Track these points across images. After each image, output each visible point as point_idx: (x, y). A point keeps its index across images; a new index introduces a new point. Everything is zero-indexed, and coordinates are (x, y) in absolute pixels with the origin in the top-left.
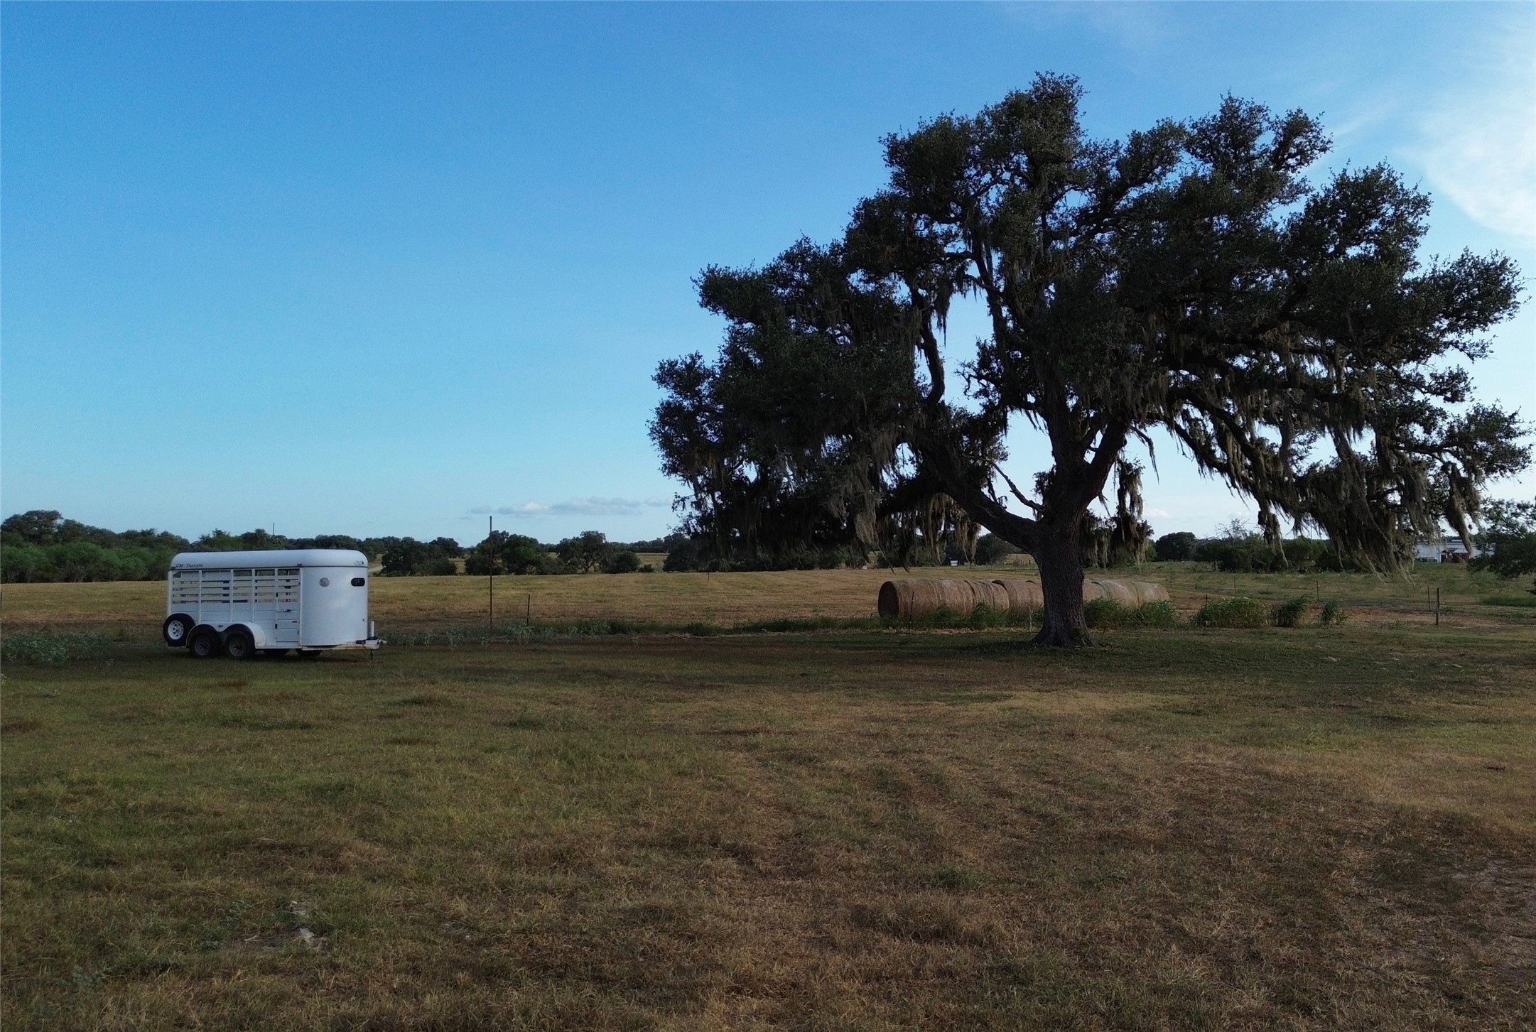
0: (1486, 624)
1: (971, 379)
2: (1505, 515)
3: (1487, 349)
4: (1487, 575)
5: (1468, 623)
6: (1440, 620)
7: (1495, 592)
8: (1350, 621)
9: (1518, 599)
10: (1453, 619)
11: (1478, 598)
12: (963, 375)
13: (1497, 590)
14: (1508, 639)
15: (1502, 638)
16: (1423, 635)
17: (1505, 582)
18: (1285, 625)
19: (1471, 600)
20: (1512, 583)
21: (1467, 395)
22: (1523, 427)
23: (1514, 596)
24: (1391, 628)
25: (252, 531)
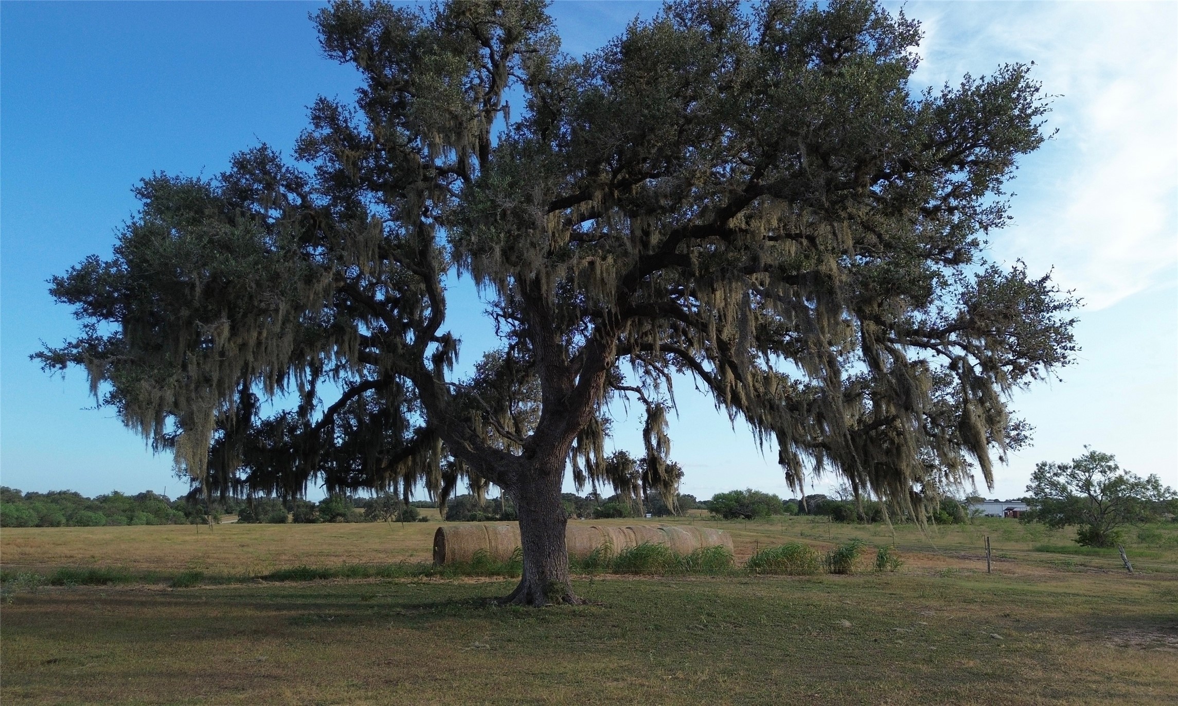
0: (1038, 572)
1: (499, 318)
2: (1048, 475)
3: (1005, 215)
4: (1038, 527)
5: (1020, 570)
6: (992, 568)
7: (1044, 541)
8: (903, 569)
9: (1065, 547)
10: (1006, 566)
11: (1031, 545)
12: (492, 314)
13: (1046, 540)
14: (1060, 590)
15: (1053, 590)
16: (970, 585)
17: (1053, 533)
18: (840, 572)
19: (1025, 546)
20: (1058, 533)
21: (976, 254)
22: (1059, 298)
23: (1060, 544)
24: (942, 576)
25: (144, 492)
